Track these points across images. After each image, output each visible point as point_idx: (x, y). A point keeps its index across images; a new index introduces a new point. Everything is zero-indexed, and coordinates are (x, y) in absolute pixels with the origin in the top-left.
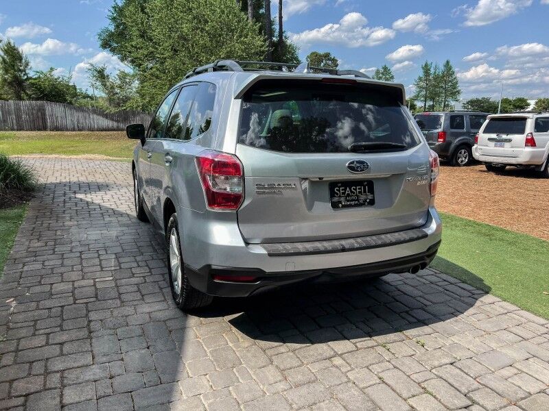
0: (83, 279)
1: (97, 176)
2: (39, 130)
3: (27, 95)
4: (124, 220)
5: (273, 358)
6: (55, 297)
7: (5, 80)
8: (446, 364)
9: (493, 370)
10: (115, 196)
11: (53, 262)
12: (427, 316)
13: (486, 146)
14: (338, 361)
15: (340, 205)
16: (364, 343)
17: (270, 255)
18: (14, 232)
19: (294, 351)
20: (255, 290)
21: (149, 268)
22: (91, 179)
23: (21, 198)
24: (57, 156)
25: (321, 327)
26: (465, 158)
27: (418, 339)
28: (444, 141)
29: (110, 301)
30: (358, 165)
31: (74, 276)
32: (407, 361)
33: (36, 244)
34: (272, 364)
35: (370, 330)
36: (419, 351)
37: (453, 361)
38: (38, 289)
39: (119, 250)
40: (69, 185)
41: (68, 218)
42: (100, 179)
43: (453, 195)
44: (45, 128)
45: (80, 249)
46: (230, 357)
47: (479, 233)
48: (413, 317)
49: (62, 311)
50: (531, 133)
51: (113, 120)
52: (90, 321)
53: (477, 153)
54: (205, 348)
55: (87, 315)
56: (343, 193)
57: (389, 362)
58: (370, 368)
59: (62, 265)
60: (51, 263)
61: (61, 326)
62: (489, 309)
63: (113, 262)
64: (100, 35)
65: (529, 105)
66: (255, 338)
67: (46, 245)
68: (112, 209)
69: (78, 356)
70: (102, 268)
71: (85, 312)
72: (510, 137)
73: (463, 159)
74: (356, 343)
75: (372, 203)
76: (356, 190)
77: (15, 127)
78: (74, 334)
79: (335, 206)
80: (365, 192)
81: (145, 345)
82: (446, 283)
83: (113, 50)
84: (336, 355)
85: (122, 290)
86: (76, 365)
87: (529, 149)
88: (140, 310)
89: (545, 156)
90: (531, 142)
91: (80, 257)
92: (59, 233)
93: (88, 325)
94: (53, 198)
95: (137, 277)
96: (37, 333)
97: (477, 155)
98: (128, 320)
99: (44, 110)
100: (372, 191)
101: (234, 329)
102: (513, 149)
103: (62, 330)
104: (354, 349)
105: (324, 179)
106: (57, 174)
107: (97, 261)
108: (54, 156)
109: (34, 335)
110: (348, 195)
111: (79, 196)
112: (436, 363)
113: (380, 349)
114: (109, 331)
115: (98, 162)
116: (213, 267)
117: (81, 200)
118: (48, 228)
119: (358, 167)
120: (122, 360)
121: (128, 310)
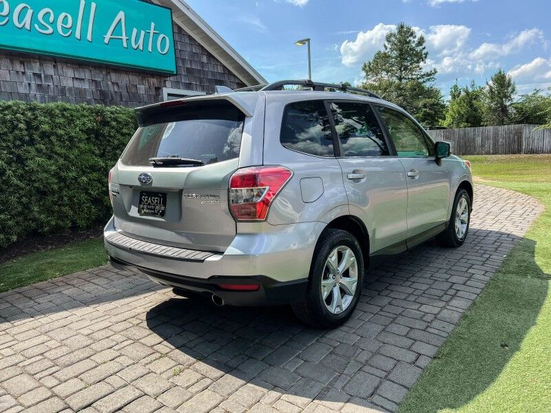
2: (514, 153)
7: (490, 108)
15: (143, 212)
56: (146, 202)
75: (163, 214)
76: (154, 200)
77: (492, 151)
79: (140, 211)
80: (160, 203)
100: (164, 203)
110: (150, 204)
119: (143, 179)
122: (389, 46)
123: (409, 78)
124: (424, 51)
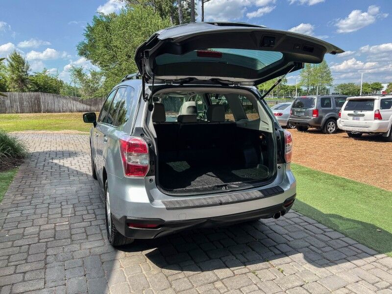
0: (47, 223)
1: (70, 146)
2: (36, 112)
3: (28, 88)
4: (83, 178)
5: (173, 282)
6: (26, 237)
7: (12, 78)
8: (297, 286)
9: (331, 290)
10: (80, 161)
11: (29, 211)
12: (288, 249)
13: (346, 120)
14: (219, 285)
16: (239, 271)
17: (168, 209)
18: (5, 189)
19: (188, 277)
20: (157, 234)
21: (95, 215)
22: (65, 148)
23: (14, 164)
24: (44, 132)
25: (210, 259)
26: (333, 128)
27: (280, 267)
28: (317, 116)
29: (64, 240)
31: (41, 221)
32: (269, 284)
33: (19, 198)
34: (171, 287)
35: (246, 260)
36: (279, 276)
37: (302, 284)
38: (15, 231)
39: (76, 201)
40: (49, 153)
41: (44, 178)
42: (72, 148)
43: (322, 155)
44: (39, 111)
45: (49, 201)
46: (142, 282)
47: (336, 184)
48: (279, 250)
49: (29, 248)
50: (378, 110)
51: (87, 104)
52: (47, 256)
53: (341, 124)
54: (126, 275)
55: (45, 251)
57: (256, 285)
58: (241, 289)
59: (35, 213)
60: (27, 212)
61: (26, 259)
62: (335, 243)
63: (70, 211)
64: (78, 47)
65: (383, 87)
66: (162, 267)
67: (26, 199)
68: (77, 171)
69: (35, 282)
70: (62, 215)
71: (44, 248)
72: (363, 113)
73: (331, 128)
74: (234, 270)
77: (19, 111)
78: (34, 266)
81: (83, 274)
82: (306, 223)
83: (87, 57)
84: (218, 280)
85: (73, 232)
86: (31, 289)
87: (378, 121)
88: (83, 247)
89: (389, 126)
90: (378, 116)
91: (48, 207)
92: (36, 189)
93: (45, 259)
94: (37, 163)
95: (86, 222)
96: (9, 264)
97: (340, 125)
98: (74, 255)
99: (39, 99)
101: (148, 261)
102: (366, 121)
103: (27, 262)
104: (232, 274)
106: (42, 145)
107: (59, 210)
108: (42, 132)
109: (7, 266)
111: (55, 161)
112: (290, 286)
113: (251, 275)
114: (59, 263)
115: (71, 136)
116: (128, 218)
117: (56, 164)
118: (29, 186)
120: (65, 285)
121: (76, 247)
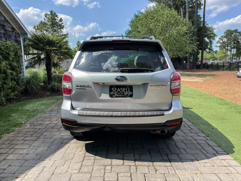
6: (42, 125)
12: (175, 158)
14: (108, 168)
15: (114, 96)
17: (79, 115)
19: (95, 160)
25: (118, 153)
30: (120, 78)
32: (140, 175)
34: (82, 162)
35: (139, 158)
36: (152, 172)
38: (40, 122)
46: (70, 156)
52: (42, 135)
54: (67, 151)
56: (116, 91)
57: (131, 173)
58: (119, 173)
71: (44, 132)
74: (126, 162)
75: (131, 96)
76: (123, 89)
79: (111, 96)
80: (128, 91)
81: (49, 146)
84: (110, 165)
93: (40, 136)
98: (53, 137)
100: (131, 90)
101: (84, 147)
104: (122, 164)
105: (105, 84)
110: (119, 92)
113: (133, 167)
119: (120, 79)
121: (57, 133)
122: (46, 19)
123: (57, 36)
124: (63, 25)
